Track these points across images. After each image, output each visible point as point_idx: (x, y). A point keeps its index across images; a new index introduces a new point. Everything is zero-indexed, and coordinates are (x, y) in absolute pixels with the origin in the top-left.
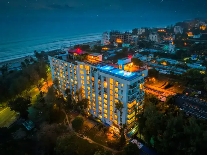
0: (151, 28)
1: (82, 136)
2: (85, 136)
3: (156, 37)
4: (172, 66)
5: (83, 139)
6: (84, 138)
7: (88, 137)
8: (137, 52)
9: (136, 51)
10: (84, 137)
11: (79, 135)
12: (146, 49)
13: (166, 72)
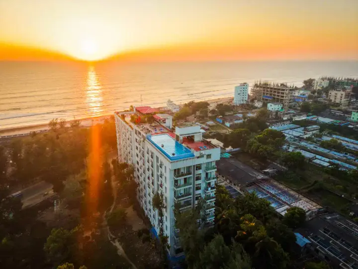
0: (343, 79)
1: (114, 240)
2: (119, 241)
3: (344, 96)
4: (349, 154)
5: (112, 244)
6: (114, 244)
7: (121, 244)
8: (288, 120)
9: (285, 119)
10: (115, 242)
11: (111, 237)
12: (312, 117)
13: (329, 162)
